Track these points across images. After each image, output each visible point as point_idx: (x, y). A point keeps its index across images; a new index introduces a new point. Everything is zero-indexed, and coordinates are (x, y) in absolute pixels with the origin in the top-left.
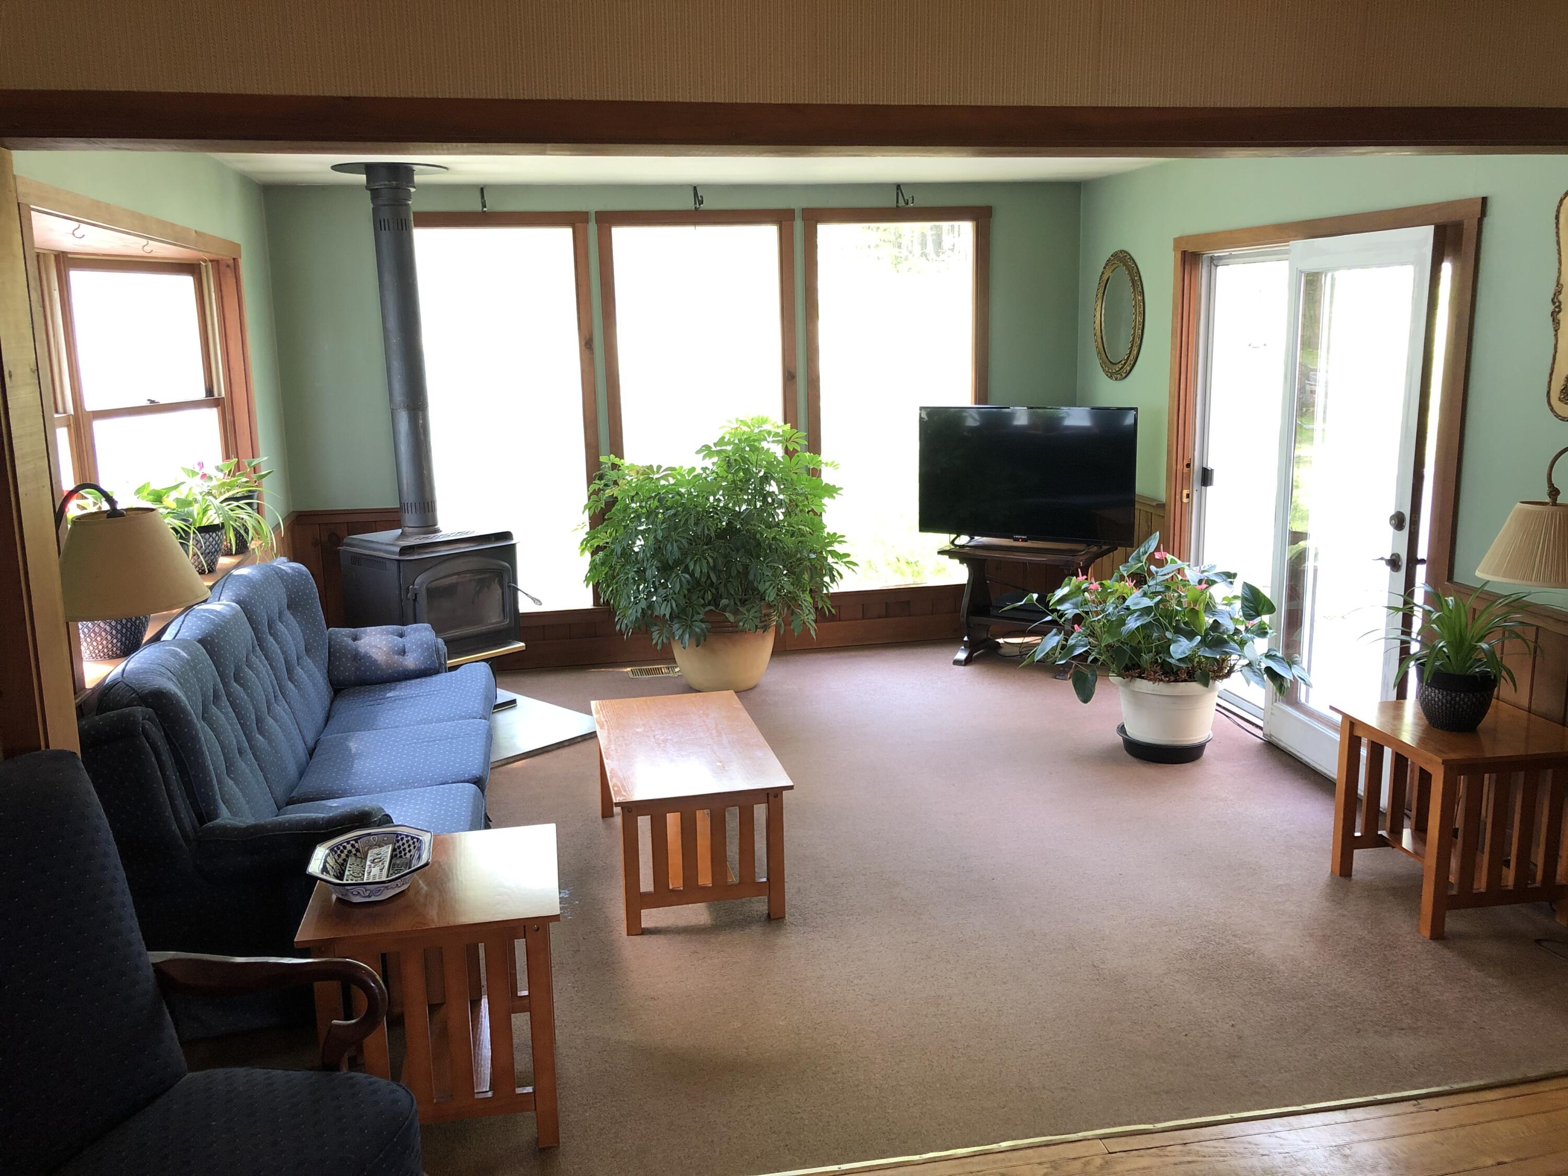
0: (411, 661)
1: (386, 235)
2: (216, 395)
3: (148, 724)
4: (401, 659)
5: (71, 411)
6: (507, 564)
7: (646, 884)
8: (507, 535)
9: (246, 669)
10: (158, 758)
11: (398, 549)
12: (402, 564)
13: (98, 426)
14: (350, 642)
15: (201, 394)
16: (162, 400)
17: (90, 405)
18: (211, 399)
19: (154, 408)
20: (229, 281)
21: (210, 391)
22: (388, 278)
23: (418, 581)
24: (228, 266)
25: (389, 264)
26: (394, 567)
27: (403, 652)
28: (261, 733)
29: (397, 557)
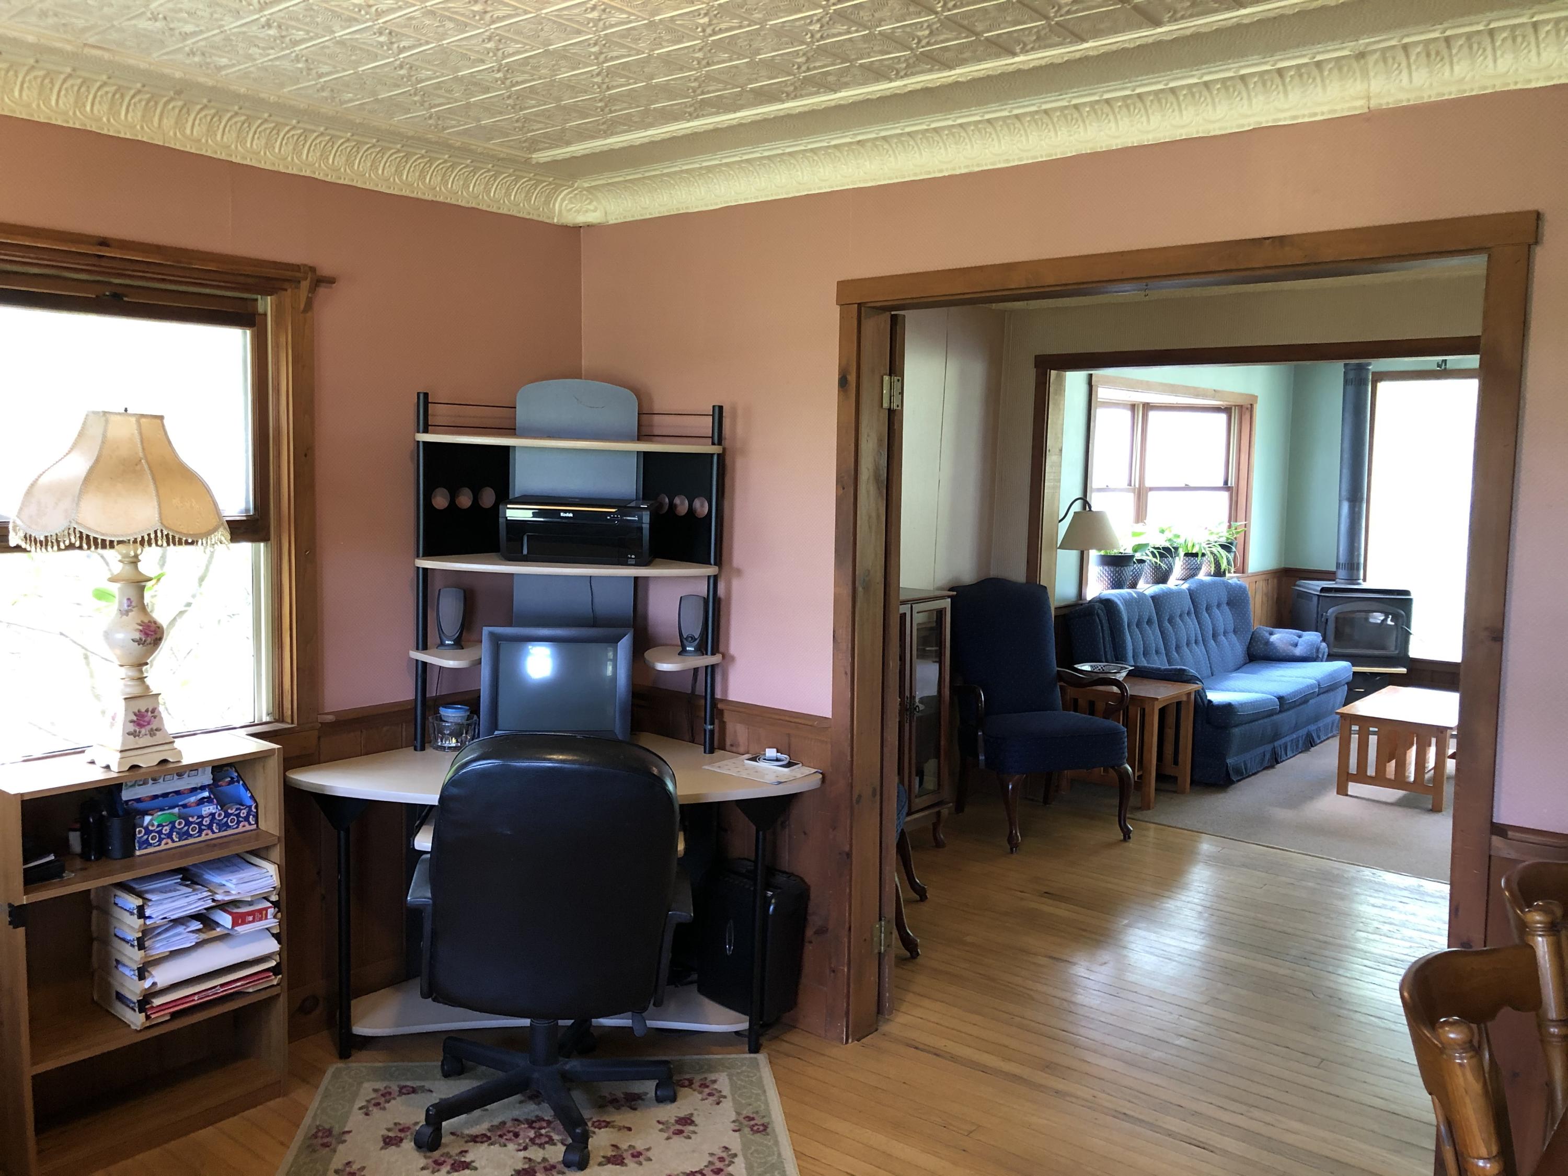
0: (1298, 652)
1: (1350, 388)
2: (1229, 485)
3: (1100, 611)
4: (1293, 648)
5: (1137, 486)
6: (1403, 613)
7: (1353, 767)
8: (1407, 593)
9: (1178, 619)
10: (1102, 627)
11: (1319, 589)
12: (1321, 598)
13: (1151, 494)
14: (1267, 635)
15: (1221, 484)
16: (1192, 485)
17: (1148, 484)
18: (1226, 487)
19: (1187, 488)
20: (1246, 417)
21: (1226, 482)
22: (1348, 416)
23: (1330, 611)
24: (1247, 409)
25: (1350, 406)
26: (1315, 599)
27: (1296, 645)
28: (1177, 652)
29: (1318, 593)
